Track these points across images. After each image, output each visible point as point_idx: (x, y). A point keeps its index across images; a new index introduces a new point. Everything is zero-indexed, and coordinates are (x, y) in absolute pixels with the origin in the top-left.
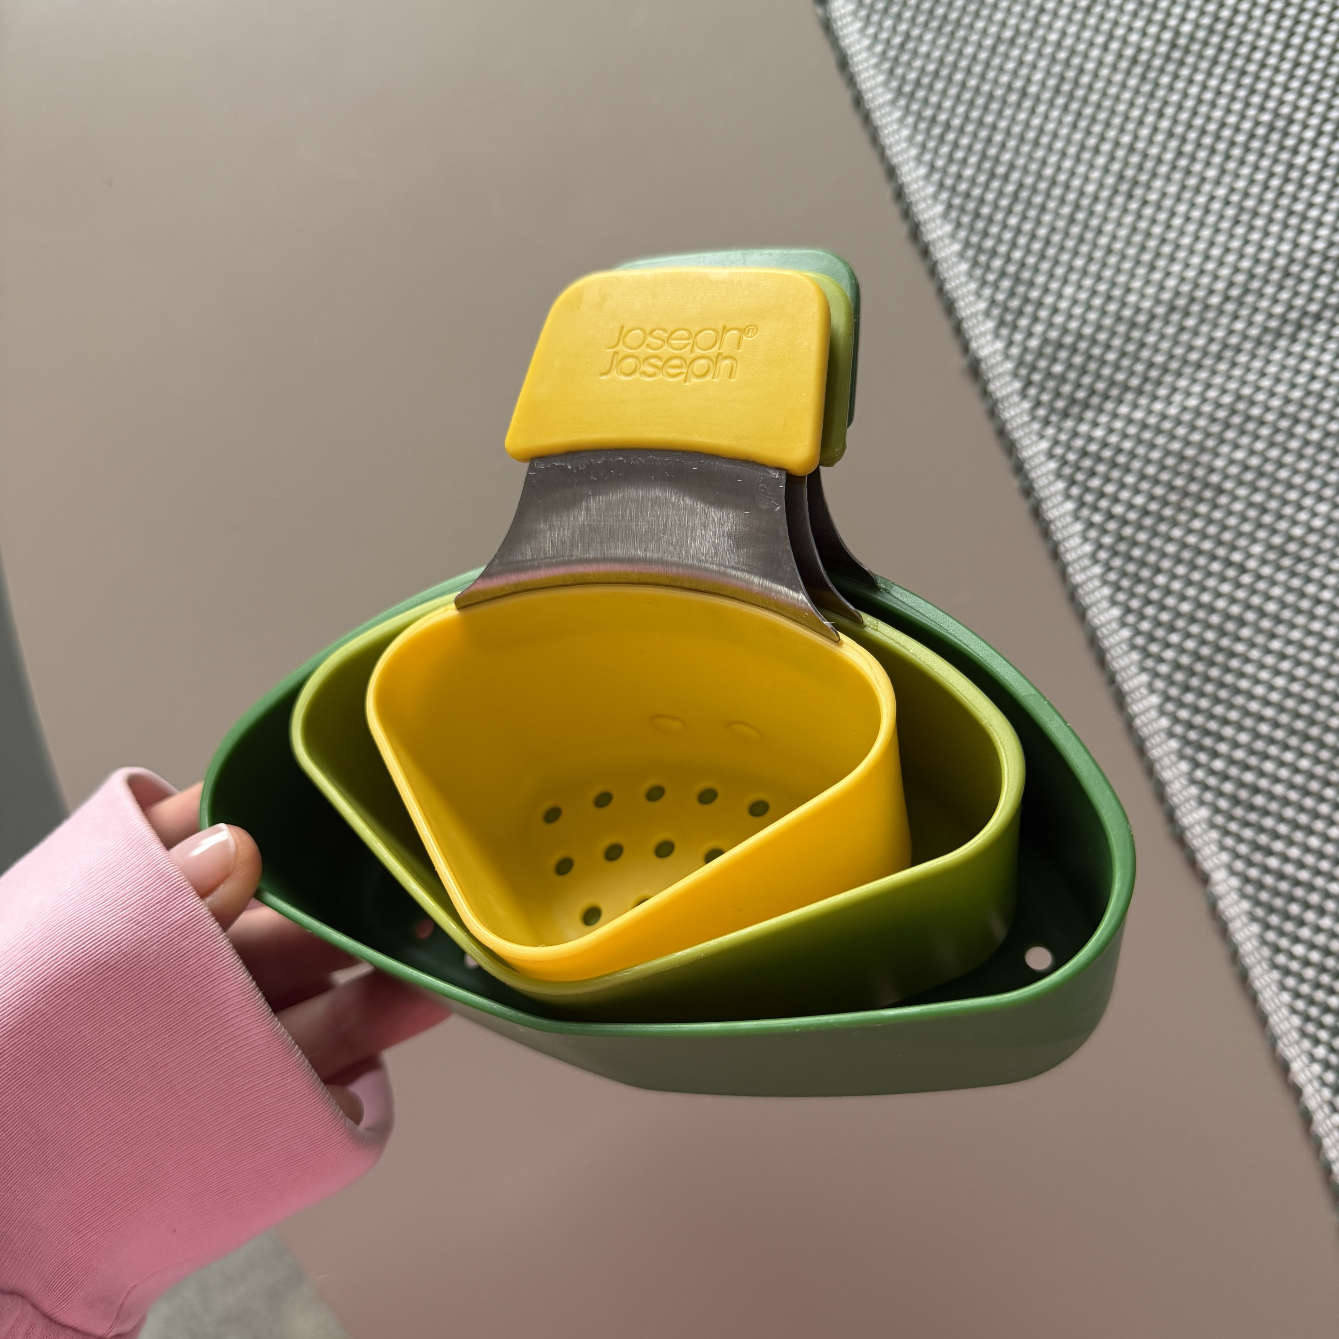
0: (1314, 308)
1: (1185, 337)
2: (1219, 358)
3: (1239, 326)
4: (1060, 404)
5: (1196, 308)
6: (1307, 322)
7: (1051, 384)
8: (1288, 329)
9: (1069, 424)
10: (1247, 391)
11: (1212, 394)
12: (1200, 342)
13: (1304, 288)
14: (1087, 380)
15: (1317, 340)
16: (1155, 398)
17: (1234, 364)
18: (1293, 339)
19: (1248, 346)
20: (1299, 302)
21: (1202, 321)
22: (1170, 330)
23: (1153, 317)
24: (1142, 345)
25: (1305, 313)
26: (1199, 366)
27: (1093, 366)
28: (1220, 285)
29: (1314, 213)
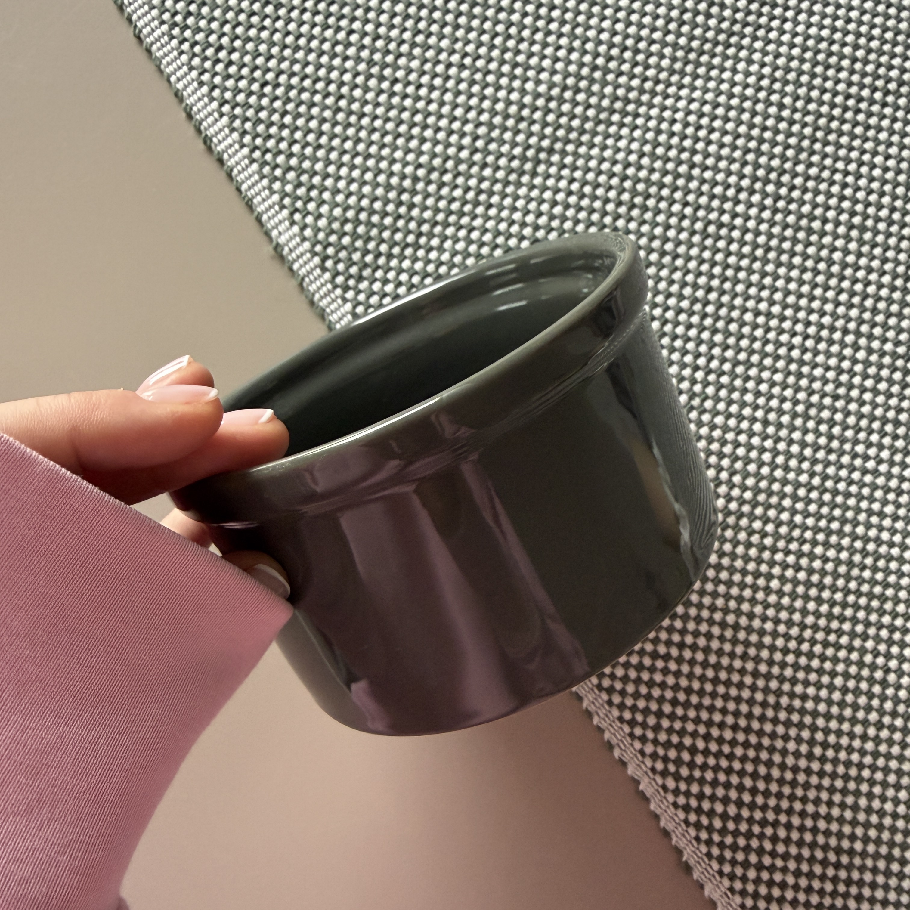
0: (546, 143)
1: (445, 191)
2: (476, 204)
3: (487, 172)
4: (354, 270)
5: (450, 164)
6: (543, 156)
7: (343, 254)
8: (528, 166)
9: (364, 285)
10: (503, 226)
11: (475, 235)
12: (458, 193)
13: (536, 128)
14: (371, 245)
15: (553, 170)
16: (430, 249)
17: (490, 206)
18: (534, 174)
19: (498, 187)
20: (533, 140)
21: (458, 175)
22: (432, 188)
23: (416, 179)
24: (412, 206)
25: (540, 150)
26: (461, 214)
27: (374, 232)
28: (466, 141)
29: (534, 61)
